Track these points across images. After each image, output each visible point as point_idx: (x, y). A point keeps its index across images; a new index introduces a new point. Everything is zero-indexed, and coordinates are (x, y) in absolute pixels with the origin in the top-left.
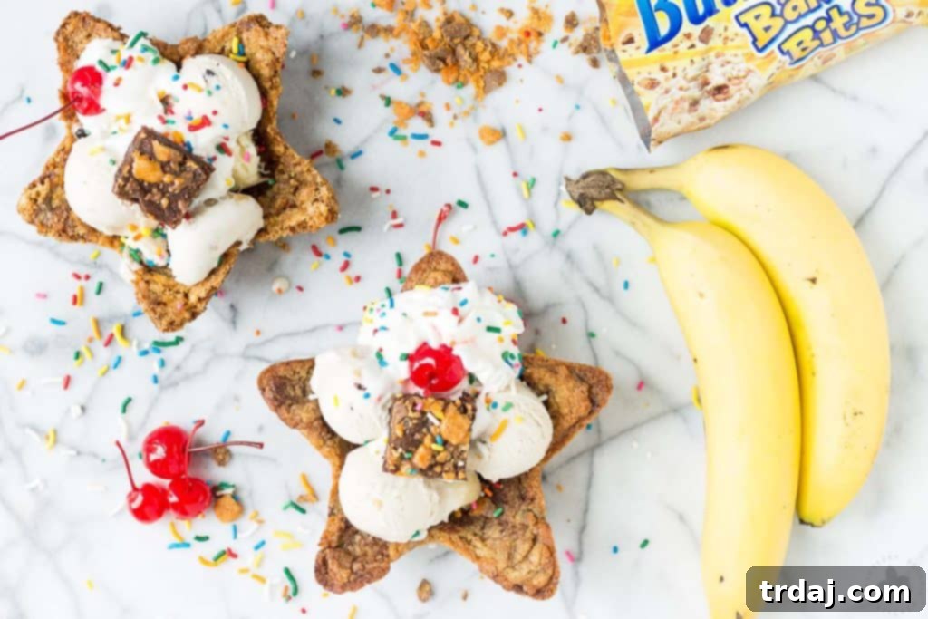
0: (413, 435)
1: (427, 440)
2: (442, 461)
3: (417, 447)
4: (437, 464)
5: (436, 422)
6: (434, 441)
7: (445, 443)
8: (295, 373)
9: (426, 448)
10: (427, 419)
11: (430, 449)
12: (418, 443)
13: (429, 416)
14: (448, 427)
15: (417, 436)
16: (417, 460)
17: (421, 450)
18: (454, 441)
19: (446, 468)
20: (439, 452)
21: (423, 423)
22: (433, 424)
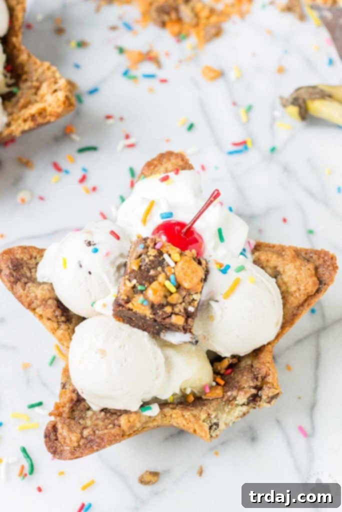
0: (148, 271)
1: (161, 278)
2: (174, 302)
3: (150, 283)
4: (168, 304)
5: (172, 264)
6: (168, 278)
7: (179, 287)
8: (31, 257)
9: (160, 283)
10: (164, 259)
11: (164, 286)
12: (153, 279)
13: (166, 256)
14: (183, 269)
15: (152, 272)
16: (150, 293)
17: (155, 285)
18: (186, 285)
19: (176, 309)
20: (171, 294)
21: (159, 262)
22: (168, 265)
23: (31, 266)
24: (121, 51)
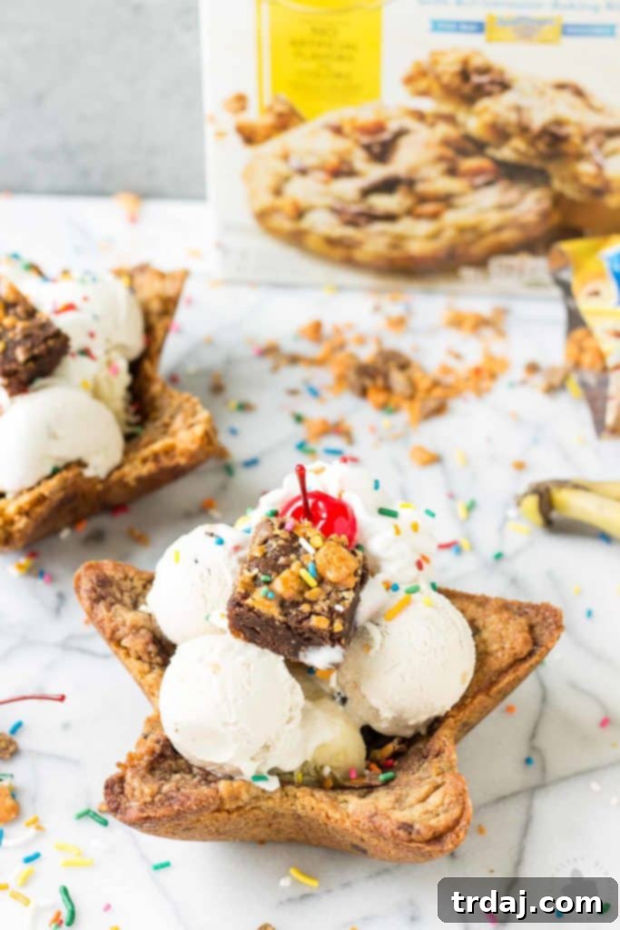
0: (277, 559)
1: (295, 566)
2: (313, 598)
3: (279, 573)
4: (305, 601)
5: (311, 550)
6: (303, 566)
7: (321, 580)
9: (292, 573)
10: (300, 546)
11: (300, 578)
12: (283, 568)
13: (302, 541)
14: (326, 555)
15: (282, 560)
16: (278, 585)
17: (286, 574)
18: (331, 575)
19: (317, 608)
20: (309, 588)
21: (292, 546)
22: (306, 552)
23: (124, 588)
24: (299, 419)
